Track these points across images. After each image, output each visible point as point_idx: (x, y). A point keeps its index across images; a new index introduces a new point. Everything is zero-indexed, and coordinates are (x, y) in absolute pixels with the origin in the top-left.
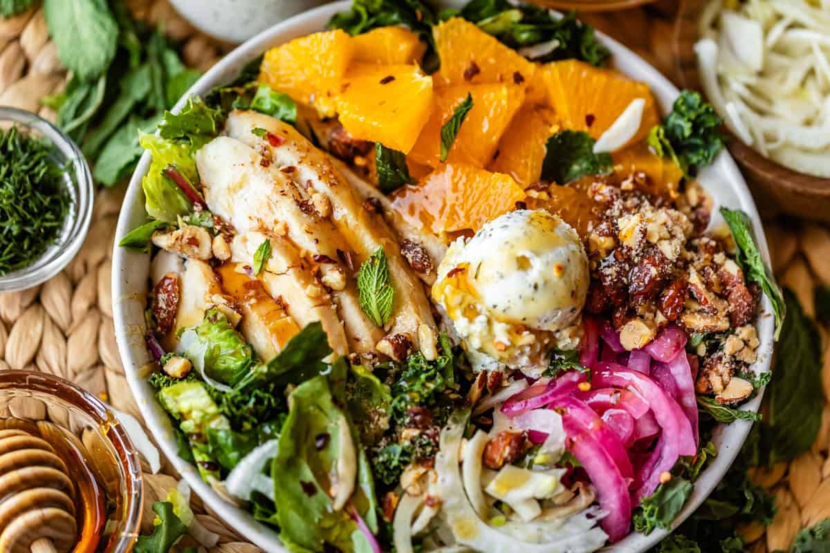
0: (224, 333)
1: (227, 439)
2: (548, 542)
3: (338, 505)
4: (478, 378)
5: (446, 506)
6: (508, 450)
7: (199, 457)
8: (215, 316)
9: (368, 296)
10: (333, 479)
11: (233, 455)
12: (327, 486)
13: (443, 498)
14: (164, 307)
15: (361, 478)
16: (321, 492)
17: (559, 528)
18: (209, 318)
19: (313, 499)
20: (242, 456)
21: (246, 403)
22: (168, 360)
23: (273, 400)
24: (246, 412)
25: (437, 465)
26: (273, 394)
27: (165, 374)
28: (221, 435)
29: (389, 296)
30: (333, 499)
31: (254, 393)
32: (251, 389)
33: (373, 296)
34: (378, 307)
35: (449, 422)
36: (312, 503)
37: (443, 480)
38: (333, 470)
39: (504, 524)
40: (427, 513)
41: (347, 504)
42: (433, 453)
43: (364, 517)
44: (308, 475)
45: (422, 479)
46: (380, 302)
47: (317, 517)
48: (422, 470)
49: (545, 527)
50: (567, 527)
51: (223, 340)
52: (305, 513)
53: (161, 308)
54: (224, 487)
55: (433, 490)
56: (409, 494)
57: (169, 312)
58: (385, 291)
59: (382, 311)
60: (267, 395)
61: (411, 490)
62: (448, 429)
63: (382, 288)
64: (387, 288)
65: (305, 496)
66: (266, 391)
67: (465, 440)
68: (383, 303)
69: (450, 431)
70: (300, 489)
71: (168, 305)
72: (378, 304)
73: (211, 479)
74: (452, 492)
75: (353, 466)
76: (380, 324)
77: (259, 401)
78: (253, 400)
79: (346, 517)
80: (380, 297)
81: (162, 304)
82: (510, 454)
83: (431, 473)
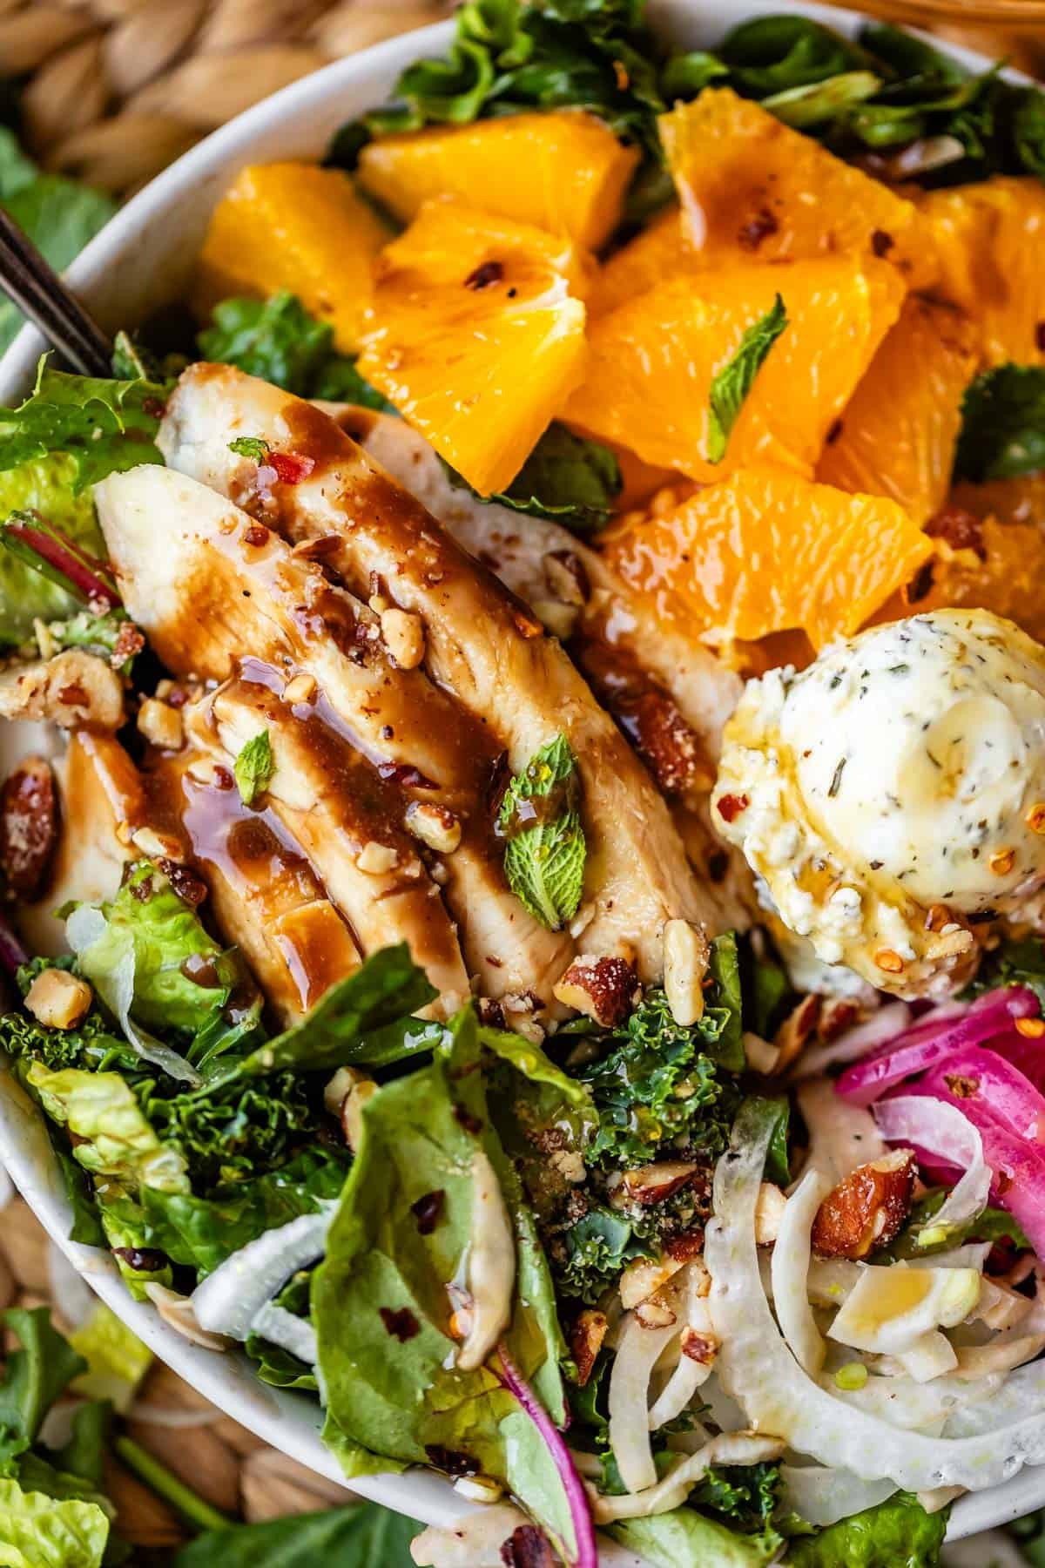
0: (170, 924)
1: (188, 1217)
2: (970, 1433)
3: (471, 1356)
4: (799, 1012)
5: (734, 1349)
6: (881, 1218)
7: (117, 1241)
8: (148, 882)
9: (524, 859)
10: (457, 1299)
11: (201, 1250)
12: (442, 1313)
13: (725, 1336)
14: (23, 845)
15: (524, 1293)
16: (429, 1330)
17: (994, 1395)
18: (133, 889)
19: (412, 1344)
20: (223, 1255)
21: (223, 1123)
22: (34, 977)
23: (290, 1116)
24: (226, 1147)
25: (709, 1252)
26: (293, 1098)
27: (30, 1017)
28: (176, 1203)
29: (574, 866)
30: (459, 1341)
31: (244, 1100)
32: (239, 1089)
33: (535, 862)
34: (548, 890)
35: (735, 1140)
36: (409, 1357)
37: (725, 1290)
38: (459, 1278)
39: (865, 1384)
40: (688, 1377)
41: (491, 1352)
42: (701, 1219)
43: (533, 1380)
44: (397, 1291)
45: (672, 1288)
46: (553, 876)
47: (420, 1385)
48: (674, 1266)
49: (963, 1398)
50: (1012, 1390)
51: (168, 940)
52: (392, 1382)
53: (15, 849)
54: (190, 1310)
55: (701, 1317)
56: (643, 1324)
57: (34, 857)
58: (564, 853)
59: (557, 896)
60: (276, 1104)
61: (646, 1311)
62: (732, 1157)
63: (556, 844)
64: (568, 846)
65: (392, 1341)
66: (275, 1093)
67: (772, 1192)
68: (560, 879)
69: (736, 1161)
70: (379, 1325)
71: (31, 841)
72: (546, 882)
73: (154, 1290)
74: (745, 1318)
75: (506, 1264)
76: (555, 924)
77: (257, 1118)
78: (242, 1119)
79: (491, 1382)
80: (551, 865)
81: (18, 841)
82: (886, 1229)
83: (695, 1272)
